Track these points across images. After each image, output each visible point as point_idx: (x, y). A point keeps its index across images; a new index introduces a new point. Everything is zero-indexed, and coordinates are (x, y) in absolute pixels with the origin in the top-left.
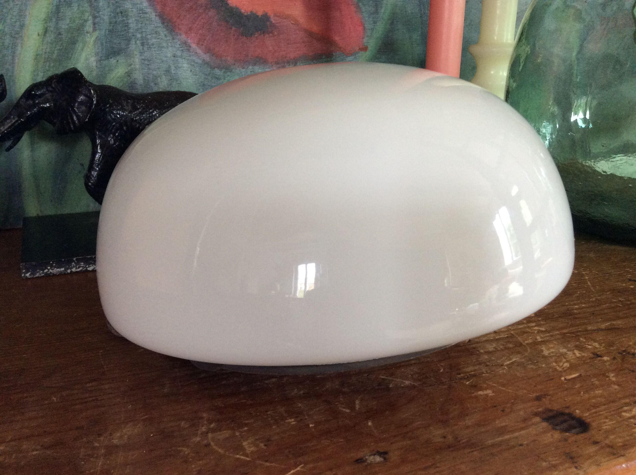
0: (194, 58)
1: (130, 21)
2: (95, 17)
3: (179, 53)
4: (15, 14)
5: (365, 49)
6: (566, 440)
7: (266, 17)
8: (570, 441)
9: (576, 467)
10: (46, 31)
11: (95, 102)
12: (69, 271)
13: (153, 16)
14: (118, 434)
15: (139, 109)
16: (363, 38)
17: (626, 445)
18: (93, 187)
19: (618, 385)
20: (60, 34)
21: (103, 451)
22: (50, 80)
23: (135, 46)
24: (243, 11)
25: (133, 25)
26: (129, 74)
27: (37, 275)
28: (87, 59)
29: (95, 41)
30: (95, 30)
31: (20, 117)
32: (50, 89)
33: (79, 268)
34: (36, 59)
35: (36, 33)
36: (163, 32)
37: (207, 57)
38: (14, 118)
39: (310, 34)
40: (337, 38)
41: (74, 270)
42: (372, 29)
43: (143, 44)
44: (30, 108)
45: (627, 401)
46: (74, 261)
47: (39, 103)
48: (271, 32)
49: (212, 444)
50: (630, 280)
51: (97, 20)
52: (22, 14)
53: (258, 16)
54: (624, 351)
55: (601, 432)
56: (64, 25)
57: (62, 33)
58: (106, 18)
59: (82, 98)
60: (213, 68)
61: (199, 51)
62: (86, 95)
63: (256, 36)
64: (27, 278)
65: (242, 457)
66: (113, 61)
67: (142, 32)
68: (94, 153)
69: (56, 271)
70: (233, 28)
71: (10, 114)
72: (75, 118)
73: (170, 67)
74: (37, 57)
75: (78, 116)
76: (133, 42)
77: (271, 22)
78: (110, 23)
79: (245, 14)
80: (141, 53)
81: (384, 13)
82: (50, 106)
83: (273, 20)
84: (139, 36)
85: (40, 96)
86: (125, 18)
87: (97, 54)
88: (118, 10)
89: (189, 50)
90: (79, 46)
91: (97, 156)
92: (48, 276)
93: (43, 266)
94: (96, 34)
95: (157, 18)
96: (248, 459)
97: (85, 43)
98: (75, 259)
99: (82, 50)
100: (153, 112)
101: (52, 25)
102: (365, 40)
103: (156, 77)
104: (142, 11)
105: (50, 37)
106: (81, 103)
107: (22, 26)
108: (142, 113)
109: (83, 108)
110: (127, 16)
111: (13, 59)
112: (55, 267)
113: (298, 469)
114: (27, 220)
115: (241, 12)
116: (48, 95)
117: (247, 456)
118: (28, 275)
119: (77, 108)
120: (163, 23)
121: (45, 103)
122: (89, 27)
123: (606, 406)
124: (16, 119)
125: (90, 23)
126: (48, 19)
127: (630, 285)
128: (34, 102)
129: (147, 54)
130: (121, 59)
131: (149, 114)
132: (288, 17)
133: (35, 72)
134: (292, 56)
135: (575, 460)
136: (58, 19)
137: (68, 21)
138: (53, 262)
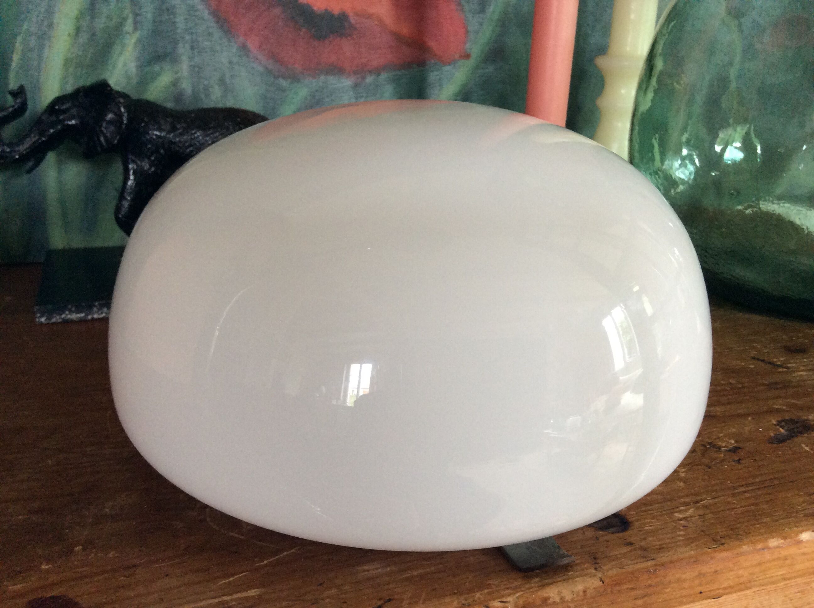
0: (255, 65)
1: (177, 20)
2: (136, 15)
3: (235, 60)
4: (43, 10)
5: (467, 56)
6: (597, 538)
7: (343, 17)
8: (601, 540)
9: (596, 569)
10: (78, 30)
11: (125, 122)
12: (90, 317)
13: (206, 14)
14: (111, 503)
15: (179, 129)
16: (465, 43)
17: (663, 548)
18: (123, 219)
19: (685, 482)
20: (94, 34)
21: (91, 520)
22: (77, 93)
23: (183, 50)
24: (315, 8)
25: (181, 25)
26: (175, 83)
27: (54, 320)
28: (125, 65)
29: (135, 44)
30: (135, 29)
31: (41, 135)
32: (77, 104)
33: (102, 313)
34: (65, 65)
35: (67, 33)
36: (217, 33)
37: (271, 65)
38: (34, 137)
39: (398, 37)
40: (432, 44)
41: (96, 316)
42: (477, 32)
43: (192, 48)
44: (52, 125)
45: (688, 500)
46: (95, 306)
47: (64, 120)
48: (350, 35)
49: (208, 519)
50: (754, 358)
51: (139, 18)
52: (50, 12)
53: (332, 16)
54: (710, 444)
55: (641, 533)
56: (100, 23)
57: (97, 34)
58: (149, 16)
59: (110, 116)
60: (276, 77)
61: (260, 57)
62: (115, 113)
63: (331, 39)
64: (41, 324)
65: (236, 535)
66: (157, 68)
67: (192, 34)
68: (126, 179)
69: (74, 316)
70: (304, 30)
71: (31, 131)
72: (102, 139)
73: (224, 75)
74: (67, 62)
75: (105, 137)
76: (180, 45)
77: (350, 23)
78: (154, 22)
79: (318, 12)
80: (191, 58)
81: (494, 12)
82: (76, 124)
83: (353, 19)
84: (188, 37)
85: (64, 112)
86: (172, 16)
87: (138, 59)
88: (164, 7)
89: (248, 56)
90: (117, 48)
91: (130, 183)
92: (66, 322)
93: (61, 310)
94: (137, 35)
95: (210, 17)
96: (242, 537)
97: (124, 46)
98: (97, 304)
99: (121, 53)
100: (195, 133)
101: (85, 23)
102: (468, 46)
103: (206, 88)
104: (192, 9)
105: (84, 38)
106: (110, 122)
107: (50, 25)
108: (182, 134)
109: (112, 128)
110: (174, 14)
111: (39, 64)
112: (74, 312)
113: (293, 551)
114: (51, 253)
115: (313, 10)
116: (74, 111)
117: (242, 535)
118: (43, 320)
119: (106, 128)
120: (217, 22)
121: (70, 120)
122: (129, 26)
123: (659, 505)
124: (37, 137)
125: (130, 21)
126: (81, 16)
127: (750, 364)
128: (58, 118)
129: (197, 60)
130: (167, 66)
131: (191, 135)
132: (370, 16)
133: (64, 79)
134: (375, 63)
135: (599, 561)
136: (93, 17)
137: (104, 20)
138: (72, 307)
